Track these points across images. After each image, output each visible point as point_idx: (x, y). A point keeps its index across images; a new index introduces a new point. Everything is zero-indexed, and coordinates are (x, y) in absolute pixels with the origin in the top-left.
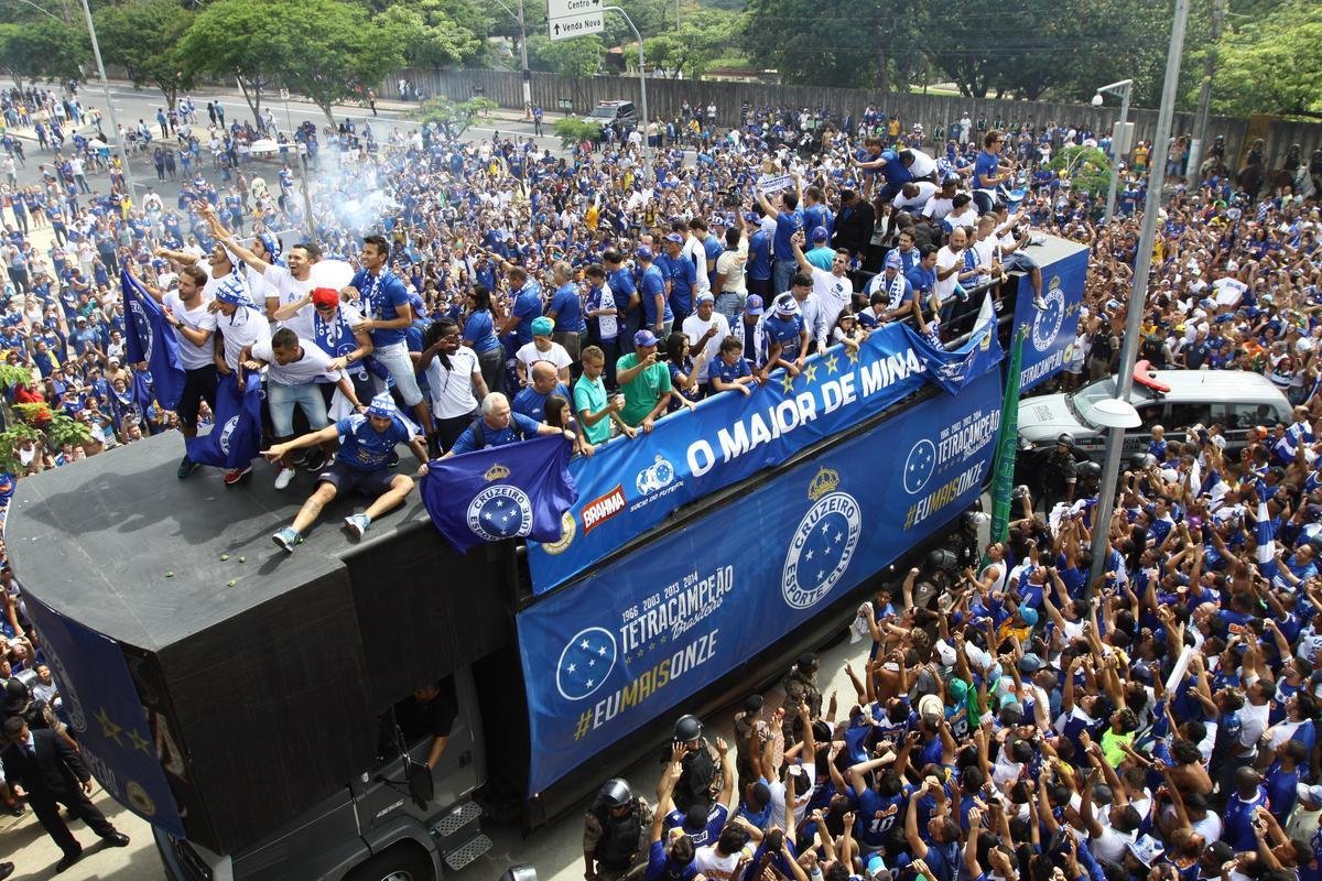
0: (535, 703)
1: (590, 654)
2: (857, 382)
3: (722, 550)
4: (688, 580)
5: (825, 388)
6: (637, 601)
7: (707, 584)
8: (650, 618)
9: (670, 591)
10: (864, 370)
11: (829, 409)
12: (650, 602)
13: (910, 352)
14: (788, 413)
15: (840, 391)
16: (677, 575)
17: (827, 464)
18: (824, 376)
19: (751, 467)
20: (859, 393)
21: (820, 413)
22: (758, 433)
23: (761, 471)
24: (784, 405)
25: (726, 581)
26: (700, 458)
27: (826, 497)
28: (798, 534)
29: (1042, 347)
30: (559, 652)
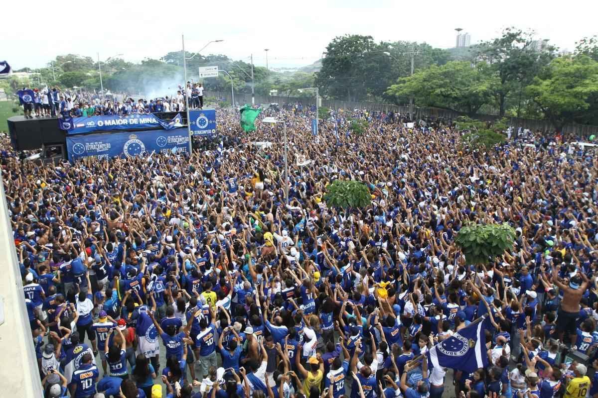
0: (69, 151)
1: (79, 147)
2: (139, 120)
3: (107, 141)
4: (100, 143)
5: (130, 120)
6: (89, 142)
7: (104, 145)
8: (93, 146)
9: (96, 143)
10: (141, 119)
11: (131, 123)
12: (91, 143)
13: (154, 119)
14: (120, 122)
15: (135, 121)
16: (98, 141)
18: (130, 118)
19: (112, 128)
20: (139, 123)
21: (129, 123)
22: (113, 123)
23: (115, 129)
24: (119, 120)
25: (108, 146)
26: (100, 123)
27: (133, 139)
28: (126, 144)
29: (201, 127)
30: (73, 145)
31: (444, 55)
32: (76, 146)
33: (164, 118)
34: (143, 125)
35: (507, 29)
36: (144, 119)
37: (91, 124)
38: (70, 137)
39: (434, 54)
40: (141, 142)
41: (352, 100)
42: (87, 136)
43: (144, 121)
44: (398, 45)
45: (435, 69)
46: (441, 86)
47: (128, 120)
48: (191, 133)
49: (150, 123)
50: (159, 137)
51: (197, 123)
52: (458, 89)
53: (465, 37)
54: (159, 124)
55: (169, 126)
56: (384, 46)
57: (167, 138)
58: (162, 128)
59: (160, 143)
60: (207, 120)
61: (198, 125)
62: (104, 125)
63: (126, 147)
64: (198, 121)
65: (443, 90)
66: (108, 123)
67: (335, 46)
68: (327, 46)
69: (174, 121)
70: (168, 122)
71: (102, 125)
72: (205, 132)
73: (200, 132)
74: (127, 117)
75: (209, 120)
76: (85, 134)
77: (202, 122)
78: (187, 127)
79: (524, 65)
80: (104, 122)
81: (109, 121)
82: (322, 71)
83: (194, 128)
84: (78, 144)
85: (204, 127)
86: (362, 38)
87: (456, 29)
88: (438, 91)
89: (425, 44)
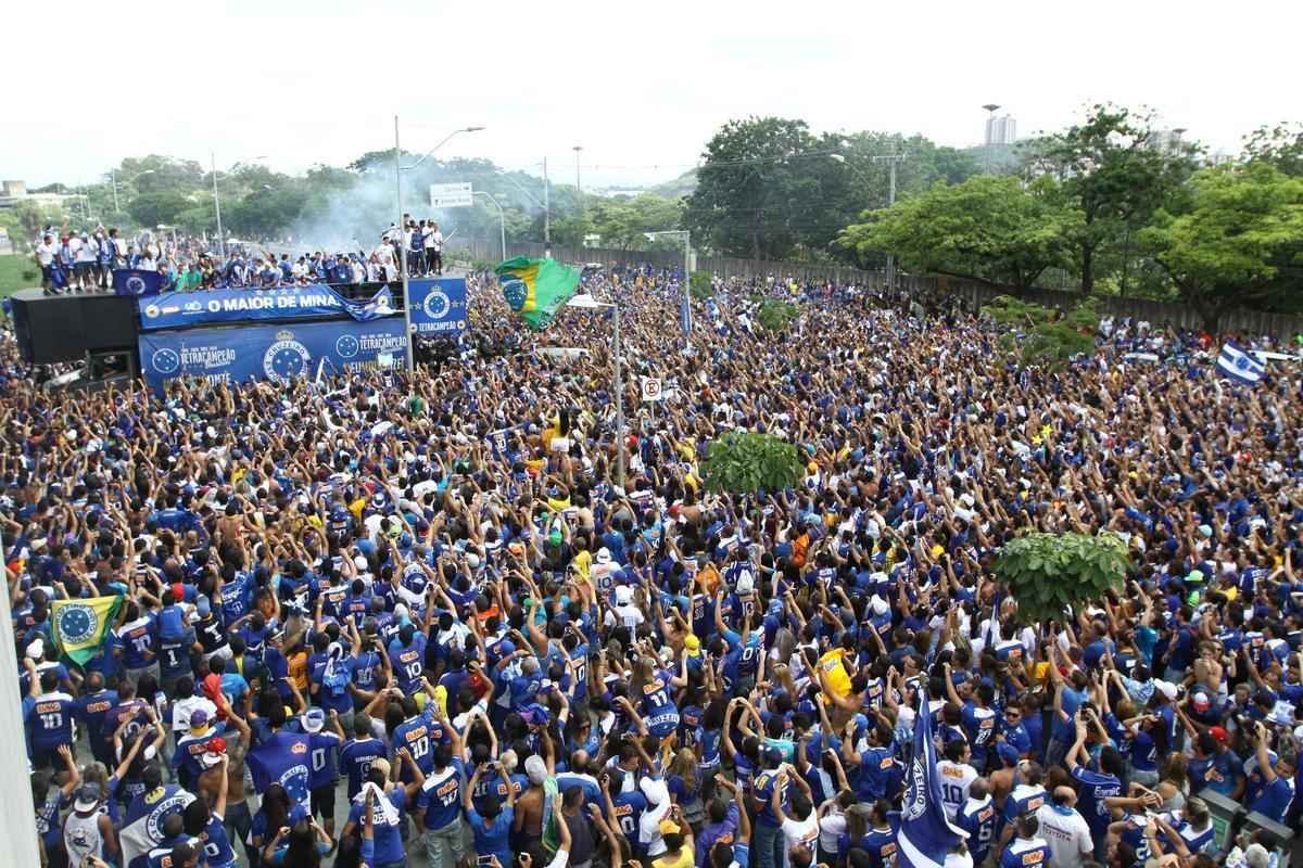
1: (166, 358)
3: (229, 343)
4: (212, 348)
5: (279, 299)
6: (189, 346)
7: (222, 353)
8: (196, 356)
9: (203, 349)
10: (302, 298)
11: (280, 306)
12: (194, 350)
13: (331, 297)
14: (258, 302)
15: (286, 300)
16: (208, 344)
17: (289, 329)
18: (280, 295)
19: (238, 317)
20: (298, 305)
21: (276, 306)
22: (242, 304)
23: (245, 319)
24: (256, 299)
25: (231, 355)
26: (214, 306)
27: (286, 341)
28: (271, 350)
29: (435, 316)
30: (154, 353)
31: (959, 161)
32: (160, 355)
33: (352, 296)
34: (309, 310)
35: (1097, 107)
36: (309, 297)
37: (193, 307)
38: (149, 337)
39: (938, 159)
40: (301, 347)
41: (763, 258)
42: (183, 333)
43: (309, 301)
44: (861, 140)
45: (942, 191)
46: (954, 230)
47: (274, 297)
48: (412, 328)
49: (322, 307)
50: (343, 336)
51: (426, 307)
52: (993, 236)
53: (1004, 123)
54: (343, 309)
55: (365, 312)
56: (833, 141)
57: (359, 339)
58: (348, 317)
59: (343, 351)
60: (447, 301)
61: (427, 311)
62: (222, 309)
63: (269, 358)
64: (427, 301)
65: (960, 238)
66: (230, 305)
67: (726, 142)
68: (710, 140)
69: (375, 301)
70: (362, 305)
71: (218, 309)
72: (442, 326)
73: (431, 327)
74: (272, 292)
75: (451, 301)
76: (179, 329)
77: (437, 305)
78: (403, 315)
79: (1134, 183)
80: (222, 303)
81: (234, 301)
82: (698, 194)
83: (419, 316)
84: (164, 351)
85: (440, 315)
86: (783, 123)
87: (986, 107)
88: (949, 241)
89: (918, 139)
